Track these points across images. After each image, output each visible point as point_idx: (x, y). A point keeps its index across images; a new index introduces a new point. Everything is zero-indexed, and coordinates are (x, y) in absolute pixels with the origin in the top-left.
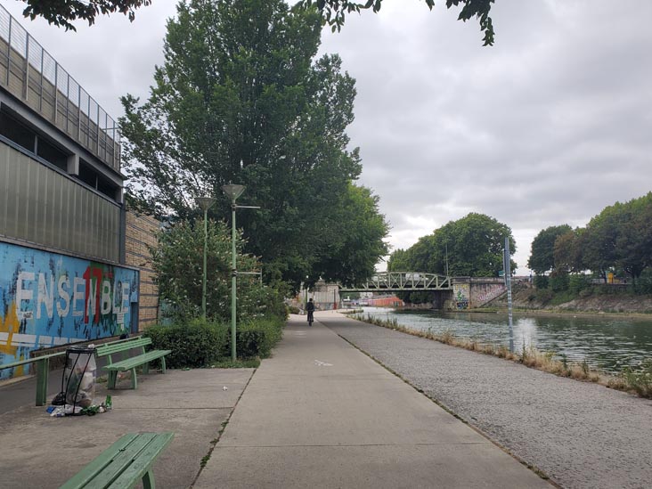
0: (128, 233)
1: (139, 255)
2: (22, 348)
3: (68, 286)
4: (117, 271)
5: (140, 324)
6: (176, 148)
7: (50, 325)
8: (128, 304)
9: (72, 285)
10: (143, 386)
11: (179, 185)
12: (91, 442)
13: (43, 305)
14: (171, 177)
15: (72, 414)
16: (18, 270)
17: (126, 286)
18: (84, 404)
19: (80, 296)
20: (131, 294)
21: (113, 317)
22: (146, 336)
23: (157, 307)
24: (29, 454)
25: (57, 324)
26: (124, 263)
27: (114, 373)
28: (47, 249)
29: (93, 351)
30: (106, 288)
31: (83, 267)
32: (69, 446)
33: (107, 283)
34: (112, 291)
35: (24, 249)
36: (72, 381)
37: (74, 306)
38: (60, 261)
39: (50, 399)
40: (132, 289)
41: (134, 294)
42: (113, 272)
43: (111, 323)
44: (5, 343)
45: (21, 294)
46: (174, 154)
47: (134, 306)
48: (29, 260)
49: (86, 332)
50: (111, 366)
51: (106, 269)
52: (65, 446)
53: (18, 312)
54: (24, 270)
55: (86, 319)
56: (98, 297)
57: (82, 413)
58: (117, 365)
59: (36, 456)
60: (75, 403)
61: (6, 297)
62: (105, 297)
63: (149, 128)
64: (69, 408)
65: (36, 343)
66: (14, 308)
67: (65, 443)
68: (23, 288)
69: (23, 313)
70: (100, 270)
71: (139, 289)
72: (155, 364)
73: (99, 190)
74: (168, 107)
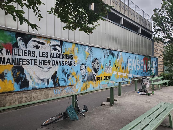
0: (154, 48)
1: (158, 54)
2: (130, 77)
3: (139, 62)
4: (152, 58)
5: (158, 73)
6: (170, 20)
7: (135, 72)
8: (155, 67)
9: (140, 62)
10: (162, 89)
11: (170, 31)
12: (150, 102)
13: (134, 67)
14: (168, 30)
15: (144, 94)
16: (128, 59)
17: (154, 62)
18: (147, 92)
19: (142, 65)
20: (155, 64)
21: (151, 70)
22: (161, 76)
23: (163, 68)
24: (135, 102)
25: (137, 72)
26: (154, 56)
27: (153, 85)
28: (134, 53)
29: (148, 79)
30: (149, 63)
31: (143, 57)
32: (145, 102)
33: (149, 62)
34: (150, 64)
35: (129, 54)
36: (144, 86)
37: (141, 67)
38: (137, 56)
39: (138, 90)
40: (156, 63)
41: (156, 64)
42: (150, 58)
43: (150, 72)
44: (126, 76)
45: (129, 64)
46: (169, 22)
47: (157, 68)
48: (130, 56)
49: (144, 74)
50: (153, 83)
51: (149, 58)
52: (144, 102)
53: (128, 68)
54: (129, 58)
55: (144, 71)
56: (147, 65)
57: (146, 95)
58: (154, 83)
59: (137, 103)
60: (144, 92)
61: (126, 65)
62: (149, 65)
63: (161, 16)
64: (143, 93)
65: (132, 76)
66: (127, 68)
67: (143, 101)
68: (129, 63)
69: (129, 69)
70: (147, 58)
71: (158, 63)
72: (165, 84)
73: (146, 37)
74: (167, 9)
